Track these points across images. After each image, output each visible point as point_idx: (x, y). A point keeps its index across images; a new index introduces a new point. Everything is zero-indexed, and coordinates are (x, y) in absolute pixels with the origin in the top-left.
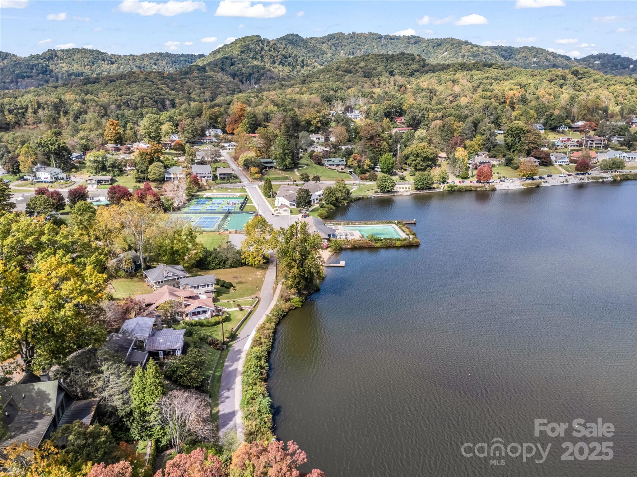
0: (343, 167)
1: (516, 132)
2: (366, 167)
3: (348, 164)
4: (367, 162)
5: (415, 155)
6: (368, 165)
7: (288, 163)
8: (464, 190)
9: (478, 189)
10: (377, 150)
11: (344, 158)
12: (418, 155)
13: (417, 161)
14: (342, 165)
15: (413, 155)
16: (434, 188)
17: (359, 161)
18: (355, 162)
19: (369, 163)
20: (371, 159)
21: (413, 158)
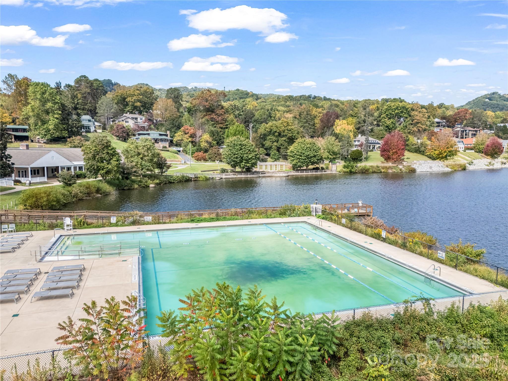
0: (167, 144)
1: (397, 111)
2: (204, 145)
3: (175, 139)
4: (206, 137)
5: (277, 134)
6: (207, 142)
7: (51, 127)
8: (371, 170)
9: (390, 171)
10: (221, 126)
11: (168, 132)
12: (280, 134)
13: (280, 142)
14: (166, 140)
15: (274, 134)
16: (323, 169)
17: (193, 136)
18: (187, 136)
19: (210, 140)
20: (212, 134)
21: (274, 138)
